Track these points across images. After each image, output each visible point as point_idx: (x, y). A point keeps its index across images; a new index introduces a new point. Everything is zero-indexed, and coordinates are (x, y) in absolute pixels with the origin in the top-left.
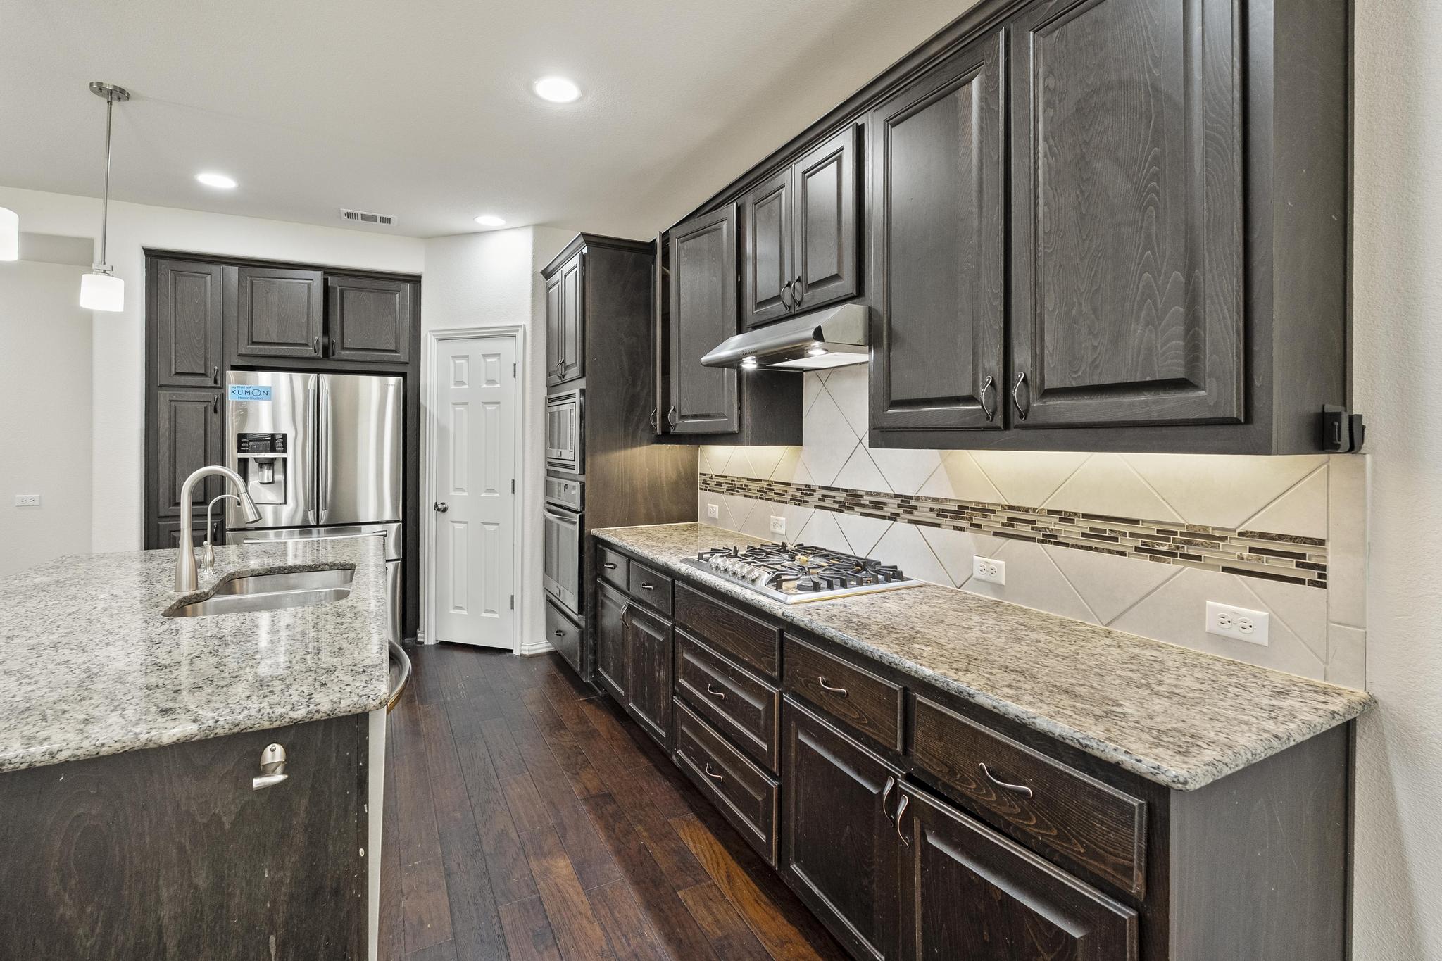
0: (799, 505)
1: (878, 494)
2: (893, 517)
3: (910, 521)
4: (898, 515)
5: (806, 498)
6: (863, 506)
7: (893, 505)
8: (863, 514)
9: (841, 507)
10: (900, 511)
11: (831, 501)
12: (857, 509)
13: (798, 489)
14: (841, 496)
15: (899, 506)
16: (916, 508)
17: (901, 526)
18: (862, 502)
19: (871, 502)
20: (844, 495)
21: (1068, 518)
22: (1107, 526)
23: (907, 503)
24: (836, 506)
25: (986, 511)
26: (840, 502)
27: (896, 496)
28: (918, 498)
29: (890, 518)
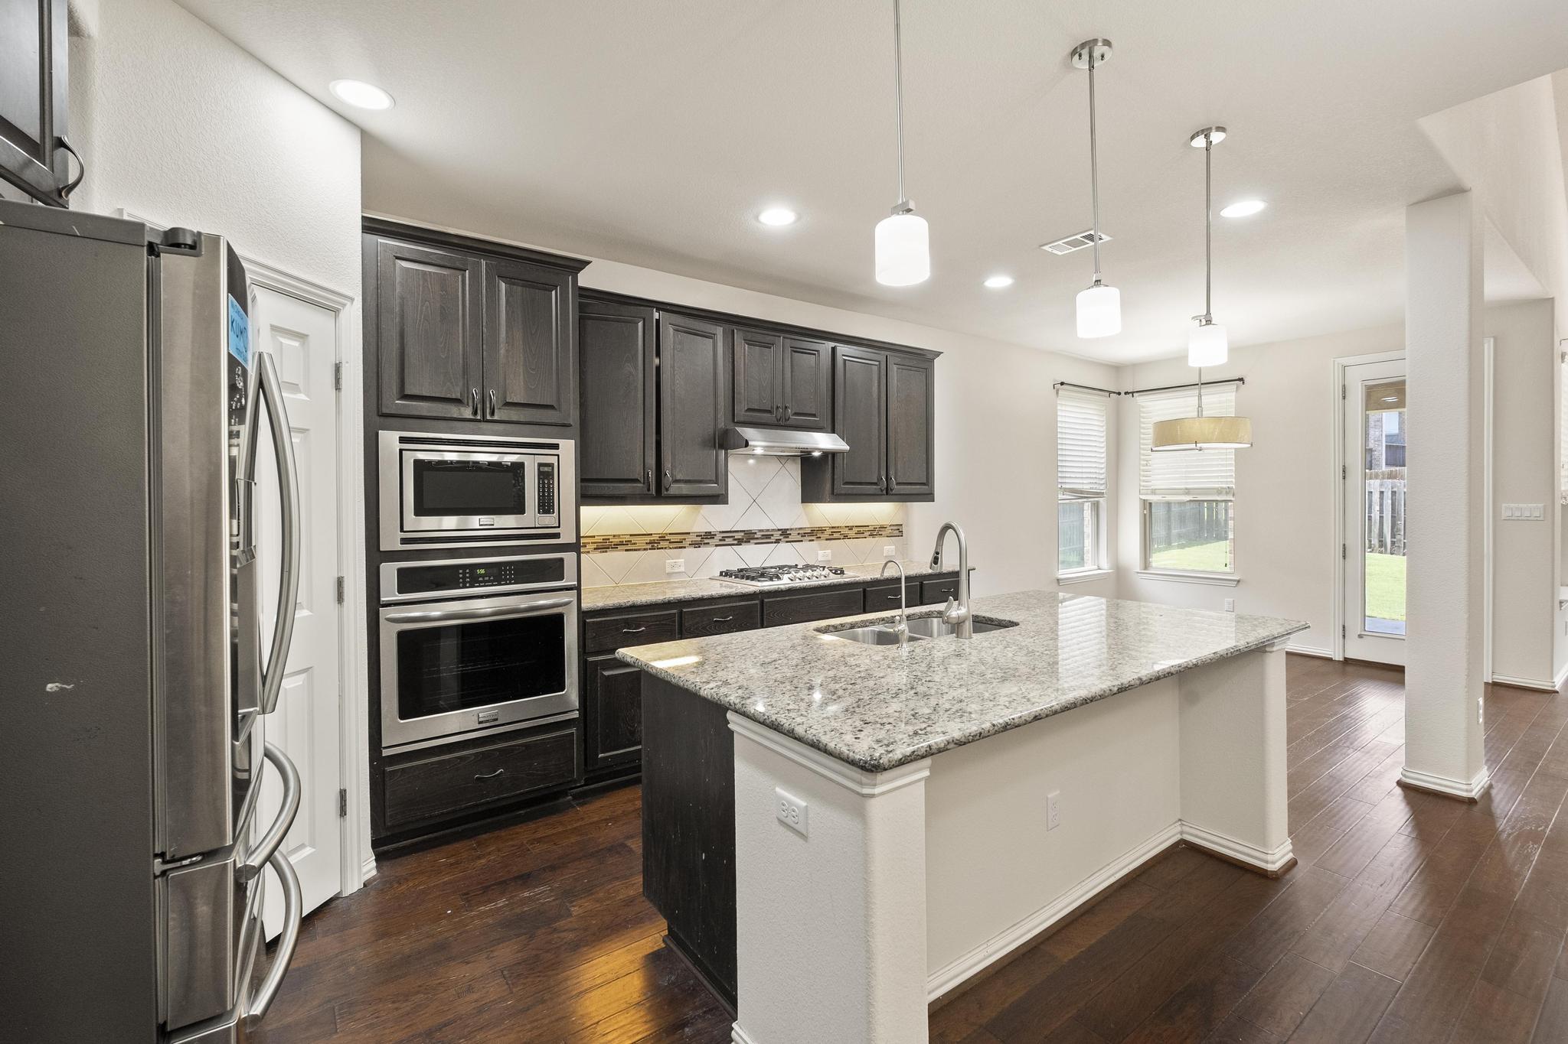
0: (699, 547)
1: (768, 530)
2: (778, 541)
3: (787, 542)
4: (780, 540)
5: (706, 541)
6: (757, 538)
7: (777, 535)
8: (756, 544)
9: (740, 542)
10: (781, 537)
11: (731, 539)
12: (752, 541)
13: (697, 536)
14: (738, 536)
15: (781, 535)
16: (790, 534)
17: (783, 545)
18: (756, 536)
19: (763, 535)
20: (742, 534)
21: (851, 528)
22: (861, 529)
23: (785, 533)
24: (736, 542)
25: (822, 530)
26: (739, 539)
27: (779, 530)
28: (791, 529)
29: (775, 543)
